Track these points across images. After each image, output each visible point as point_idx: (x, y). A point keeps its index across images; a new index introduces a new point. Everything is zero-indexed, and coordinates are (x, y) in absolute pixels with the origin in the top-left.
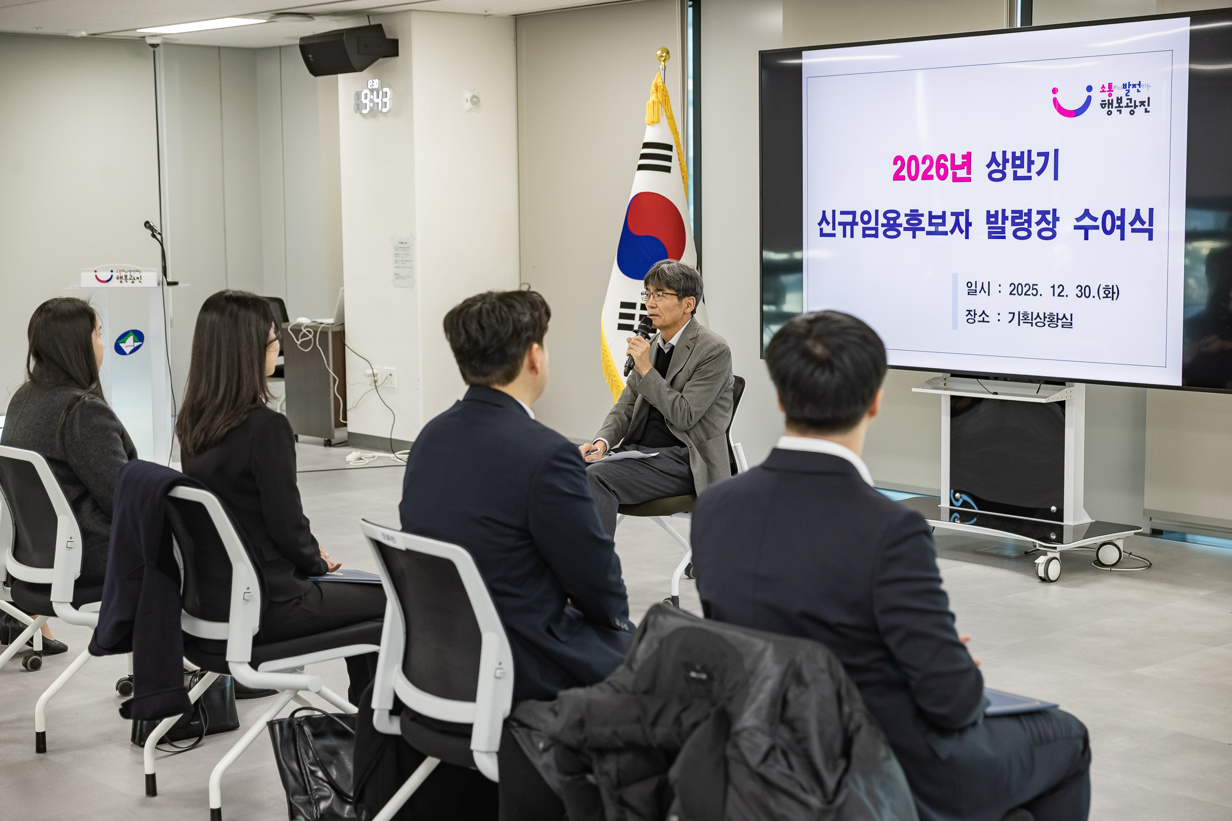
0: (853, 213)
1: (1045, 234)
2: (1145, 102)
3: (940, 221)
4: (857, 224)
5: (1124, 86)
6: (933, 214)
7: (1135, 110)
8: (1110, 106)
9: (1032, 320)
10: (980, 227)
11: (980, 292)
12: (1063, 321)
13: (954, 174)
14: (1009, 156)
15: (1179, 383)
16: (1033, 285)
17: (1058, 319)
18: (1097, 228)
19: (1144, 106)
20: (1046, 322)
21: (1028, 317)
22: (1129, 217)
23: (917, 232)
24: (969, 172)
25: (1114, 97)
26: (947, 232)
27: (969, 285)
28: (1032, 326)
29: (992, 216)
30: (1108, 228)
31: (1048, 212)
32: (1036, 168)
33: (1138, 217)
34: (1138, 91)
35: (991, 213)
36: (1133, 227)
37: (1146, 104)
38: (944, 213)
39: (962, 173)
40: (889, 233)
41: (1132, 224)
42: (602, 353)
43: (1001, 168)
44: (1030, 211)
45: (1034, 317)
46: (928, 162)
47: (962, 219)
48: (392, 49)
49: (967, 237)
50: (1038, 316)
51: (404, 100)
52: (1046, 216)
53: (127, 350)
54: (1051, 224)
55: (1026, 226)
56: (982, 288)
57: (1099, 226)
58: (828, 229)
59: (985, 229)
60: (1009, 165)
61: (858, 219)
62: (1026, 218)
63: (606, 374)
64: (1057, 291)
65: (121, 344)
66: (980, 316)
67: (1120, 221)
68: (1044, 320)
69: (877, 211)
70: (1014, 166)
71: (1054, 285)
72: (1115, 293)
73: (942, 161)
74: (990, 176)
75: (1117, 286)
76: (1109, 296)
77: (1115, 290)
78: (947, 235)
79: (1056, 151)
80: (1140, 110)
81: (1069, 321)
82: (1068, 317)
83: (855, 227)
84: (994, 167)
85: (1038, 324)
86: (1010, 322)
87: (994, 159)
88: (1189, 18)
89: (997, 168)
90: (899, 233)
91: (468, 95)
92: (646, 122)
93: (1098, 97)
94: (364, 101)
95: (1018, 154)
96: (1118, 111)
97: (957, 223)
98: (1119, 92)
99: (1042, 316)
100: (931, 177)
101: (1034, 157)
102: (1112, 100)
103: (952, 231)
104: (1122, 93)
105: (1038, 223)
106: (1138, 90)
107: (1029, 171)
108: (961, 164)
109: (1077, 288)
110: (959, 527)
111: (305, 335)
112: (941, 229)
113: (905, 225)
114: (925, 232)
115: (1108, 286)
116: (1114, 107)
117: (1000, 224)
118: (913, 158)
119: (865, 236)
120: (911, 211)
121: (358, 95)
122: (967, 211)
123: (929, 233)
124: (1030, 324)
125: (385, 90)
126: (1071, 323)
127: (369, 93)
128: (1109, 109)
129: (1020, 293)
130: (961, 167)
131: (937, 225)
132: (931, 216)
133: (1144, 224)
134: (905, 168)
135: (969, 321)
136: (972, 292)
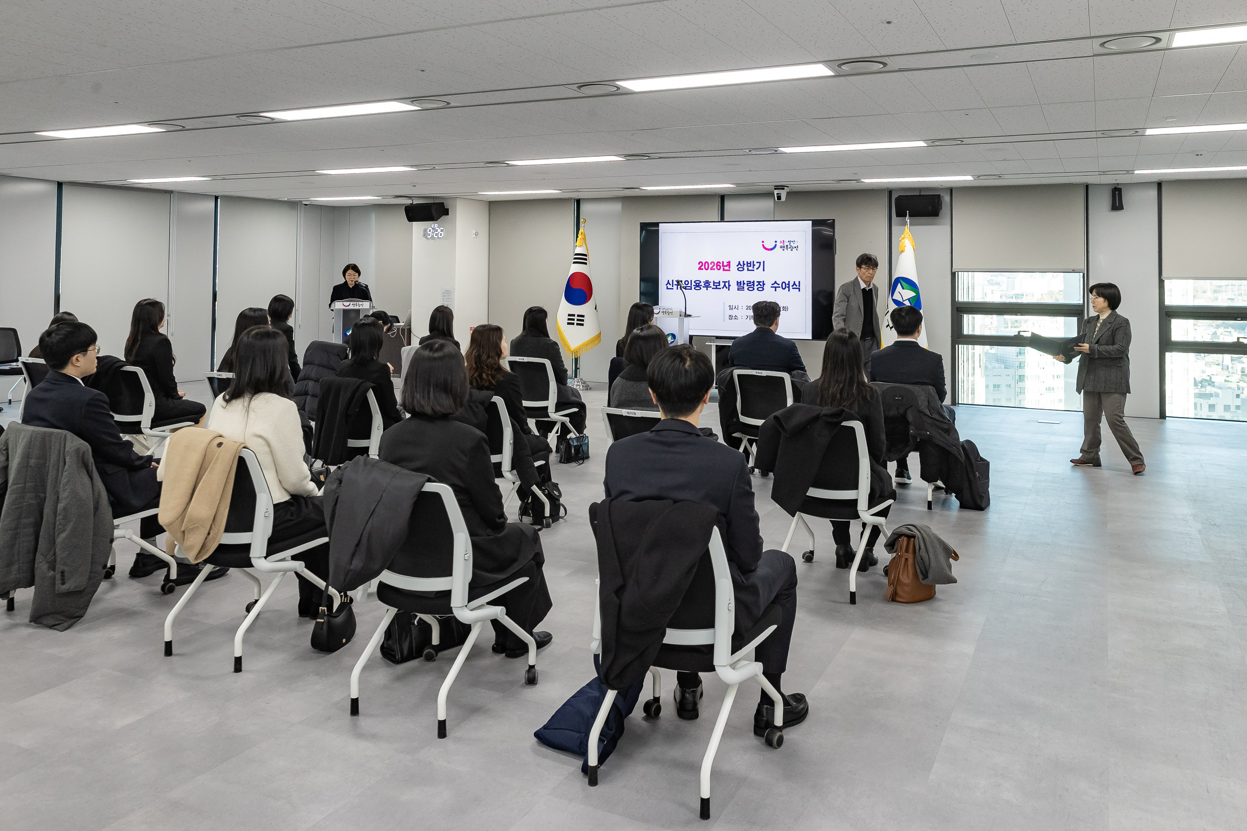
0: (681, 281)
1: (759, 289)
3: (718, 284)
4: (683, 285)
5: (789, 241)
10: (734, 286)
11: (734, 309)
13: (724, 268)
14: (745, 263)
15: (811, 339)
18: (780, 287)
22: (791, 284)
23: (708, 288)
24: (729, 268)
26: (721, 288)
30: (784, 287)
31: (761, 282)
32: (756, 267)
33: (794, 284)
35: (738, 282)
38: (719, 281)
39: (727, 268)
40: (696, 288)
41: (792, 286)
43: (742, 267)
44: (754, 281)
46: (713, 264)
47: (727, 284)
48: (446, 212)
49: (729, 290)
51: (451, 234)
54: (762, 286)
55: (752, 286)
56: (734, 307)
58: (669, 287)
59: (736, 287)
60: (745, 266)
61: (683, 283)
62: (752, 284)
66: (734, 317)
67: (788, 285)
69: (691, 281)
70: (747, 266)
73: (719, 264)
74: (738, 269)
75: (787, 306)
79: (764, 262)
84: (739, 266)
86: (746, 319)
87: (739, 263)
88: (812, 221)
90: (701, 288)
91: (474, 232)
94: (428, 233)
95: (749, 262)
97: (725, 285)
100: (714, 269)
101: (755, 263)
103: (723, 288)
105: (757, 286)
107: (753, 268)
112: (718, 287)
113: (703, 285)
114: (711, 288)
117: (742, 286)
118: (706, 262)
119: (686, 289)
120: (706, 281)
121: (425, 230)
122: (729, 281)
123: (713, 288)
127: (432, 230)
130: (726, 266)
131: (717, 286)
132: (714, 283)
133: (797, 286)
134: (703, 266)
135: (730, 319)
136: (731, 309)
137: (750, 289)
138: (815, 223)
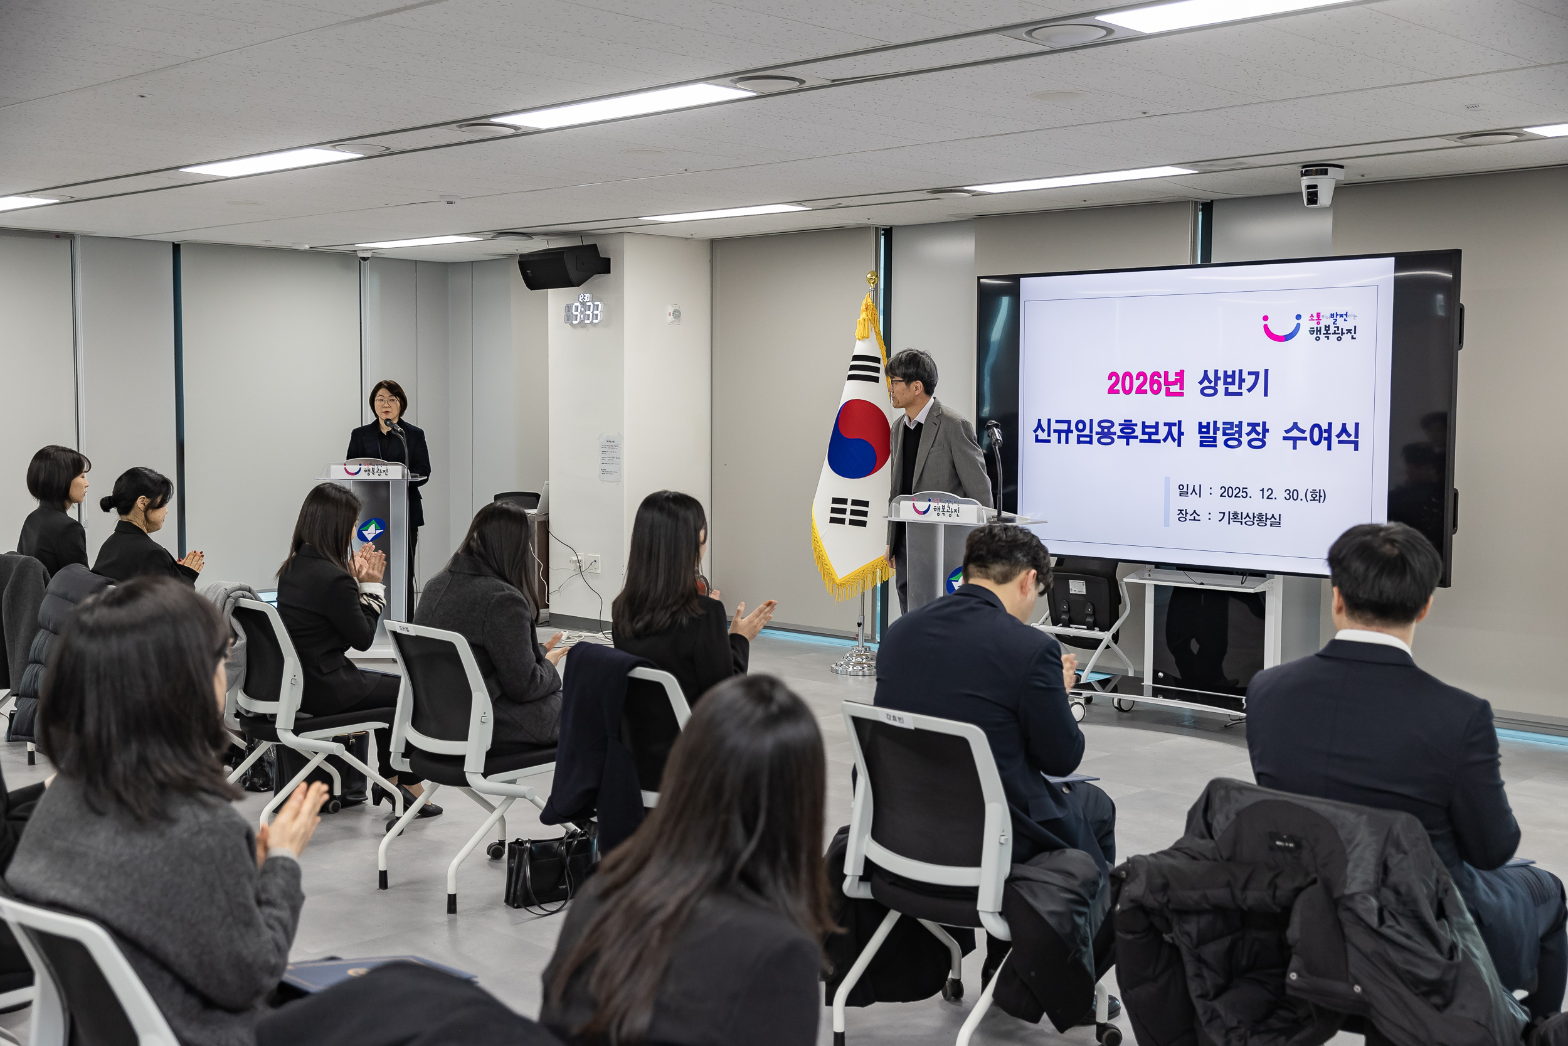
0: (1069, 422)
1: (1254, 444)
2: (1351, 330)
3: (1154, 430)
4: (1072, 432)
5: (1332, 316)
6: (1146, 424)
7: (1342, 337)
8: (1319, 333)
9: (1242, 519)
10: (1192, 436)
11: (1191, 494)
13: (1168, 390)
14: (1221, 374)
16: (1243, 488)
17: (1267, 518)
18: (1305, 439)
19: (1351, 333)
20: (1255, 521)
21: (1238, 516)
22: (1336, 430)
23: (1130, 440)
24: (1182, 388)
25: (1322, 325)
26: (1160, 440)
27: (1181, 487)
28: (1242, 524)
29: (1204, 427)
30: (1316, 439)
31: (1258, 425)
32: (1246, 385)
33: (1344, 430)
34: (1345, 320)
35: (1203, 424)
36: (1340, 439)
37: (1353, 331)
38: (1157, 423)
39: (1175, 389)
40: (1103, 440)
41: (1338, 436)
42: (813, 544)
43: (1213, 384)
44: (1241, 423)
45: (1244, 516)
46: (1142, 378)
47: (1175, 430)
48: (604, 267)
49: (1179, 445)
50: (1248, 515)
51: (615, 314)
52: (1256, 428)
53: (372, 538)
54: (1261, 435)
55: (1237, 436)
56: (1194, 490)
57: (1307, 437)
58: (1043, 436)
59: (1197, 438)
60: (1221, 383)
61: (1073, 427)
62: (1237, 429)
63: (818, 562)
64: (1266, 494)
65: (363, 532)
66: (1191, 515)
67: (1327, 434)
68: (1253, 520)
69: (1091, 421)
70: (1225, 383)
71: (1263, 489)
72: (1322, 496)
73: (1156, 378)
74: (1202, 391)
75: (1323, 490)
76: (1316, 499)
77: (1322, 494)
78: (1160, 442)
79: (1266, 371)
80: (1346, 337)
81: (1278, 520)
82: (1277, 517)
83: (1069, 434)
84: (1206, 384)
85: (1247, 523)
86: (1220, 521)
87: (1206, 376)
88: (1394, 258)
89: (1209, 385)
90: (1113, 441)
91: (671, 310)
92: (857, 337)
93: (1306, 324)
94: (575, 313)
95: (1230, 373)
96: (1326, 337)
97: (1170, 433)
98: (1326, 321)
99: (1251, 516)
100: (1145, 392)
101: (1245, 375)
102: (1320, 328)
103: (1165, 440)
104: (1329, 322)
105: (1248, 434)
107: (1240, 387)
108: (1174, 380)
109: (1286, 491)
110: (1161, 701)
112: (1154, 437)
113: (1119, 433)
114: (1138, 440)
115: (1316, 490)
116: (1322, 334)
117: (1211, 434)
118: (1127, 374)
119: (1079, 442)
120: (1125, 421)
121: (569, 308)
122: (1180, 422)
123: (1142, 441)
124: (1240, 523)
125: (596, 303)
126: (1280, 523)
127: (580, 306)
128: (1317, 336)
129: (1230, 495)
130: (1174, 383)
131: (1150, 434)
132: (1144, 426)
133: (1350, 437)
134: (1119, 383)
135: (1180, 519)
136: (1183, 494)
137: (1230, 443)
138: (1403, 261)
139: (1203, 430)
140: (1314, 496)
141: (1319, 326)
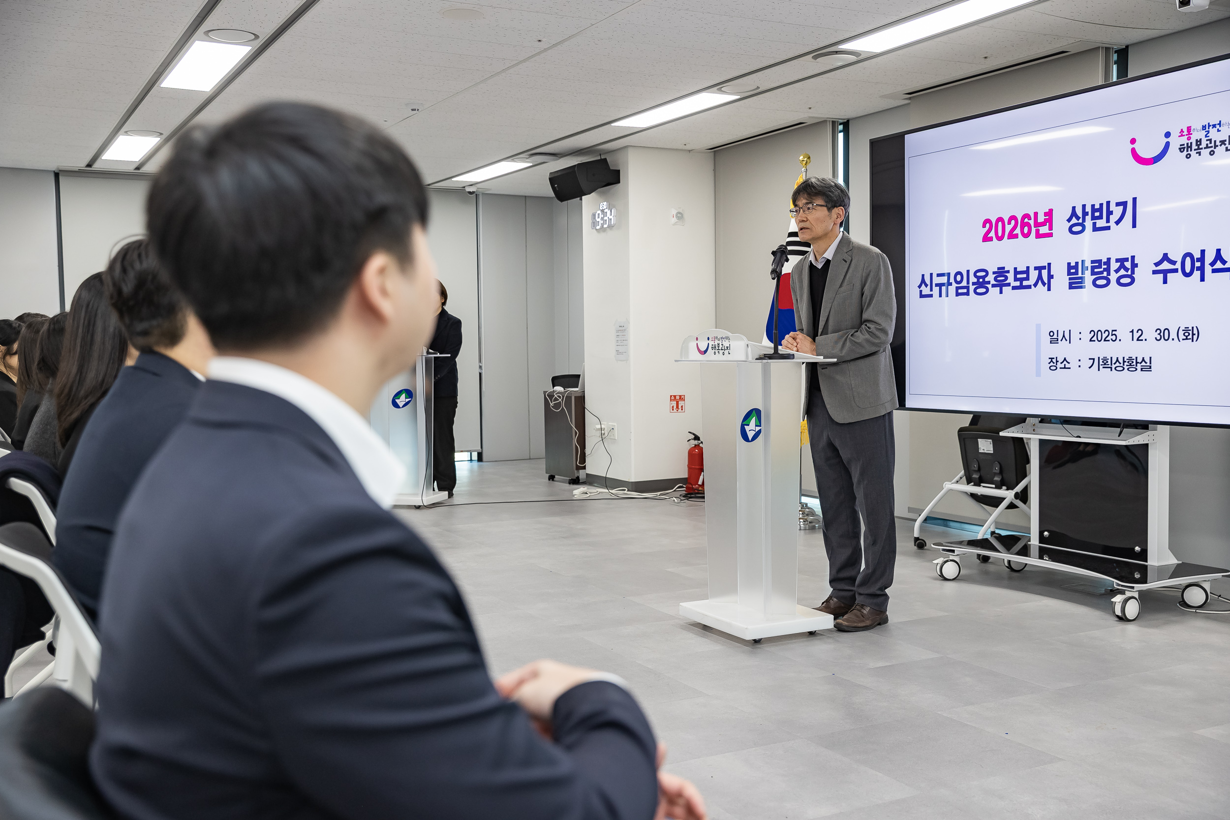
0: (948, 275)
1: (1123, 281)
2: (1225, 141)
3: (1025, 276)
4: (950, 284)
6: (1018, 270)
7: (1214, 150)
8: (1189, 149)
9: (1111, 365)
10: (1061, 278)
11: (1061, 340)
12: (1142, 364)
13: (1037, 231)
14: (1088, 209)
16: (1113, 331)
17: (1137, 363)
18: (1176, 271)
19: (1225, 144)
20: (1125, 366)
21: (1107, 362)
22: (1210, 257)
23: (1003, 288)
24: (1051, 228)
25: (1193, 140)
26: (1031, 285)
27: (1052, 334)
28: (1111, 370)
29: (1073, 268)
30: (1188, 270)
31: (1127, 260)
32: (1114, 218)
33: (1218, 256)
34: (1219, 131)
35: (1072, 265)
36: (1214, 268)
37: (1227, 143)
38: (1028, 268)
39: (1044, 230)
40: (979, 291)
41: (1212, 264)
43: (1080, 221)
44: (1109, 259)
45: (1114, 361)
46: (1013, 222)
47: (1045, 273)
48: (615, 178)
49: (1049, 289)
50: (1117, 360)
51: (623, 215)
52: (1125, 263)
53: (401, 405)
54: (1130, 271)
55: (1105, 274)
56: (1064, 336)
57: (1178, 269)
58: (926, 291)
59: (1066, 280)
60: (1088, 218)
61: (952, 280)
62: (1105, 267)
64: (1136, 335)
65: (396, 400)
66: (1061, 363)
67: (1199, 263)
68: (1124, 365)
69: (968, 271)
70: (1093, 218)
71: (1133, 330)
72: (1195, 334)
74: (1070, 229)
75: (1197, 327)
76: (1188, 337)
77: (1195, 332)
78: (1031, 288)
79: (1135, 200)
80: (1220, 150)
81: (1148, 364)
82: (1147, 360)
83: (949, 287)
84: (1074, 221)
85: (1117, 369)
86: (1090, 368)
87: (1074, 214)
89: (1077, 222)
90: (987, 290)
91: (674, 212)
93: (1176, 142)
94: (598, 220)
95: (1097, 206)
96: (1197, 153)
97: (1040, 277)
98: (1197, 135)
99: (1121, 360)
100: (1016, 236)
101: (1113, 207)
102: (1191, 143)
103: (1035, 285)
104: (1201, 135)
105: (1117, 271)
106: (1218, 129)
107: (1108, 221)
108: (1043, 221)
109: (1156, 331)
110: (1047, 564)
111: (556, 399)
112: (1025, 283)
113: (993, 282)
114: (1011, 285)
115: (1188, 328)
116: (1193, 150)
117: (1080, 275)
118: (1000, 219)
119: (958, 294)
120: (999, 268)
121: (594, 216)
122: (1049, 264)
123: (1014, 288)
124: (1110, 369)
126: (1150, 366)
127: (600, 213)
128: (1188, 153)
129: (1099, 339)
130: (1043, 224)
131: (1022, 280)
132: (1016, 272)
133: (1225, 264)
134: (992, 230)
135: (1051, 368)
136: (1054, 341)
139: (1072, 271)
140: (1187, 334)
141: (1189, 142)
